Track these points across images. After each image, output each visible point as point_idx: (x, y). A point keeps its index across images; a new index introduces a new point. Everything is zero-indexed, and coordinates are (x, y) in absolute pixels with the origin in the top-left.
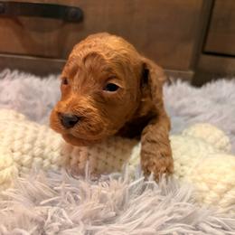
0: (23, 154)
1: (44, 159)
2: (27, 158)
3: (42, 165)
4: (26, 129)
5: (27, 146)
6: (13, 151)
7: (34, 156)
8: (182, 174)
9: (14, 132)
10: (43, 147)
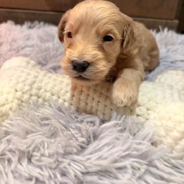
0: (23, 93)
1: (39, 98)
2: (26, 96)
3: (37, 102)
4: (29, 74)
5: (27, 88)
6: (16, 91)
7: (31, 95)
8: (148, 117)
9: (20, 77)
10: (39, 89)
